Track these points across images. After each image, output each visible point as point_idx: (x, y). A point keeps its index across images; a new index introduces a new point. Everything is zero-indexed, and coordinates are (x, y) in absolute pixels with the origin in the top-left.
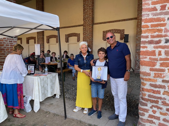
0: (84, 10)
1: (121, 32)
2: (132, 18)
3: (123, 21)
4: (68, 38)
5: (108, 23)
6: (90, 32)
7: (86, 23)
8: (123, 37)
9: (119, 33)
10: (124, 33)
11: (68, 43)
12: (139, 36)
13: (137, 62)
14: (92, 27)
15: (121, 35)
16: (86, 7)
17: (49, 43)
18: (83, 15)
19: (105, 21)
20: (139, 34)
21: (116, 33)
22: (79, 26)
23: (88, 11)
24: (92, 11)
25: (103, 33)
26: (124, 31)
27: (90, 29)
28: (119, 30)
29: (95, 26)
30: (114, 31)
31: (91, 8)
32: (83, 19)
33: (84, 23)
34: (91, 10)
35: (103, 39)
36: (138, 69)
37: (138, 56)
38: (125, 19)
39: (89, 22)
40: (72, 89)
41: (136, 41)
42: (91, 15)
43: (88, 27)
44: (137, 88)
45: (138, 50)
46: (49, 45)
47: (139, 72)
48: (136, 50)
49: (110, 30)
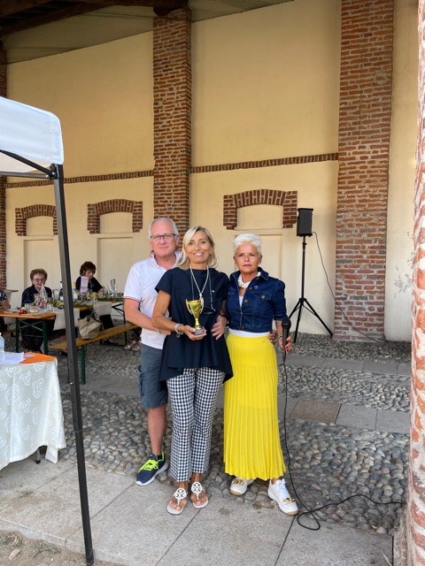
0: (156, 118)
1: (287, 202)
2: (320, 156)
3: (290, 163)
4: (98, 216)
5: (241, 169)
6: (179, 199)
7: (165, 165)
8: (292, 217)
9: (278, 204)
10: (296, 205)
11: (96, 236)
12: (346, 214)
14: (187, 181)
15: (284, 210)
16: (164, 109)
17: (25, 235)
18: (155, 139)
20: (345, 209)
21: (270, 203)
22: (140, 174)
23: (172, 123)
24: (185, 124)
25: (225, 201)
26: (296, 197)
27: (179, 188)
28: (280, 192)
29: (197, 178)
30: (261, 196)
31: (183, 115)
32: (155, 150)
33: (156, 165)
34: (182, 120)
35: (224, 225)
36: (347, 329)
37: (346, 282)
38: (298, 158)
39: (173, 162)
40: (116, 418)
41: (337, 231)
42: (183, 140)
43: (171, 179)
44: (355, 400)
45: (343, 262)
46: (25, 241)
47: (348, 337)
48: (339, 261)
49: (247, 192)
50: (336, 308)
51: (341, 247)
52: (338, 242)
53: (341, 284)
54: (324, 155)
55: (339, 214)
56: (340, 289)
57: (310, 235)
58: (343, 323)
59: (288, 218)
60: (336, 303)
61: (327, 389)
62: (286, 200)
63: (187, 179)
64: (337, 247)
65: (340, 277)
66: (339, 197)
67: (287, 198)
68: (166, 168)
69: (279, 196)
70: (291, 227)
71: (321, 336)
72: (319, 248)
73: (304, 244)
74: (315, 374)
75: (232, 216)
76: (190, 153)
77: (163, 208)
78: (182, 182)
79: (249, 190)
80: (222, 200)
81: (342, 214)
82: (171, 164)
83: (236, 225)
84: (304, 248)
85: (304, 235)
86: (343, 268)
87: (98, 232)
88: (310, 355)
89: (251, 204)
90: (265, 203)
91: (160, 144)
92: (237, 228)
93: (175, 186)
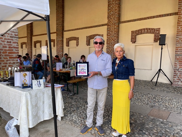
0: (109, 5)
1: (156, 32)
2: (170, 14)
3: (158, 17)
4: (89, 40)
5: (138, 21)
6: (115, 33)
7: (111, 21)
8: (157, 38)
9: (152, 33)
10: (159, 33)
12: (180, 36)
13: (176, 72)
14: (118, 27)
15: (155, 35)
16: (111, 2)
17: (68, 46)
18: (108, 12)
19: (135, 19)
20: (180, 34)
21: (149, 33)
22: (103, 25)
23: (114, 6)
24: (119, 6)
25: (132, 33)
26: (160, 30)
27: (116, 29)
28: (153, 29)
29: (122, 25)
30: (145, 31)
31: (118, 3)
32: (108, 17)
33: (108, 22)
34: (117, 5)
35: (131, 42)
36: (179, 82)
37: (179, 63)
38: (161, 15)
39: (114, 20)
40: (84, 107)
41: (176, 43)
42: (117, 12)
43: (113, 26)
44: (177, 111)
45: (178, 55)
46: (69, 48)
47: (179, 85)
48: (176, 55)
49: (140, 29)
50: (174, 73)
51: (178, 49)
52: (176, 47)
53: (177, 64)
54: (172, 13)
55: (177, 36)
56: (177, 66)
57: (165, 45)
58: (177, 79)
59: (156, 38)
60: (174, 72)
61: (166, 105)
62: (155, 31)
63: (119, 26)
64: (176, 50)
65: (177, 61)
66: (177, 30)
67: (156, 31)
68: (111, 23)
69: (153, 30)
70: (157, 42)
71: (167, 84)
72: (168, 50)
73: (162, 48)
74: (162, 99)
75: (134, 38)
76: (120, 17)
77: (110, 36)
78: (116, 27)
79: (141, 28)
80: (131, 33)
81: (179, 36)
82: (113, 21)
83: (135, 42)
84: (162, 50)
85: (162, 45)
86: (178, 58)
87: (89, 45)
88: (161, 91)
89: (142, 34)
90: (147, 33)
91: (109, 14)
92: (136, 43)
93: (114, 29)
